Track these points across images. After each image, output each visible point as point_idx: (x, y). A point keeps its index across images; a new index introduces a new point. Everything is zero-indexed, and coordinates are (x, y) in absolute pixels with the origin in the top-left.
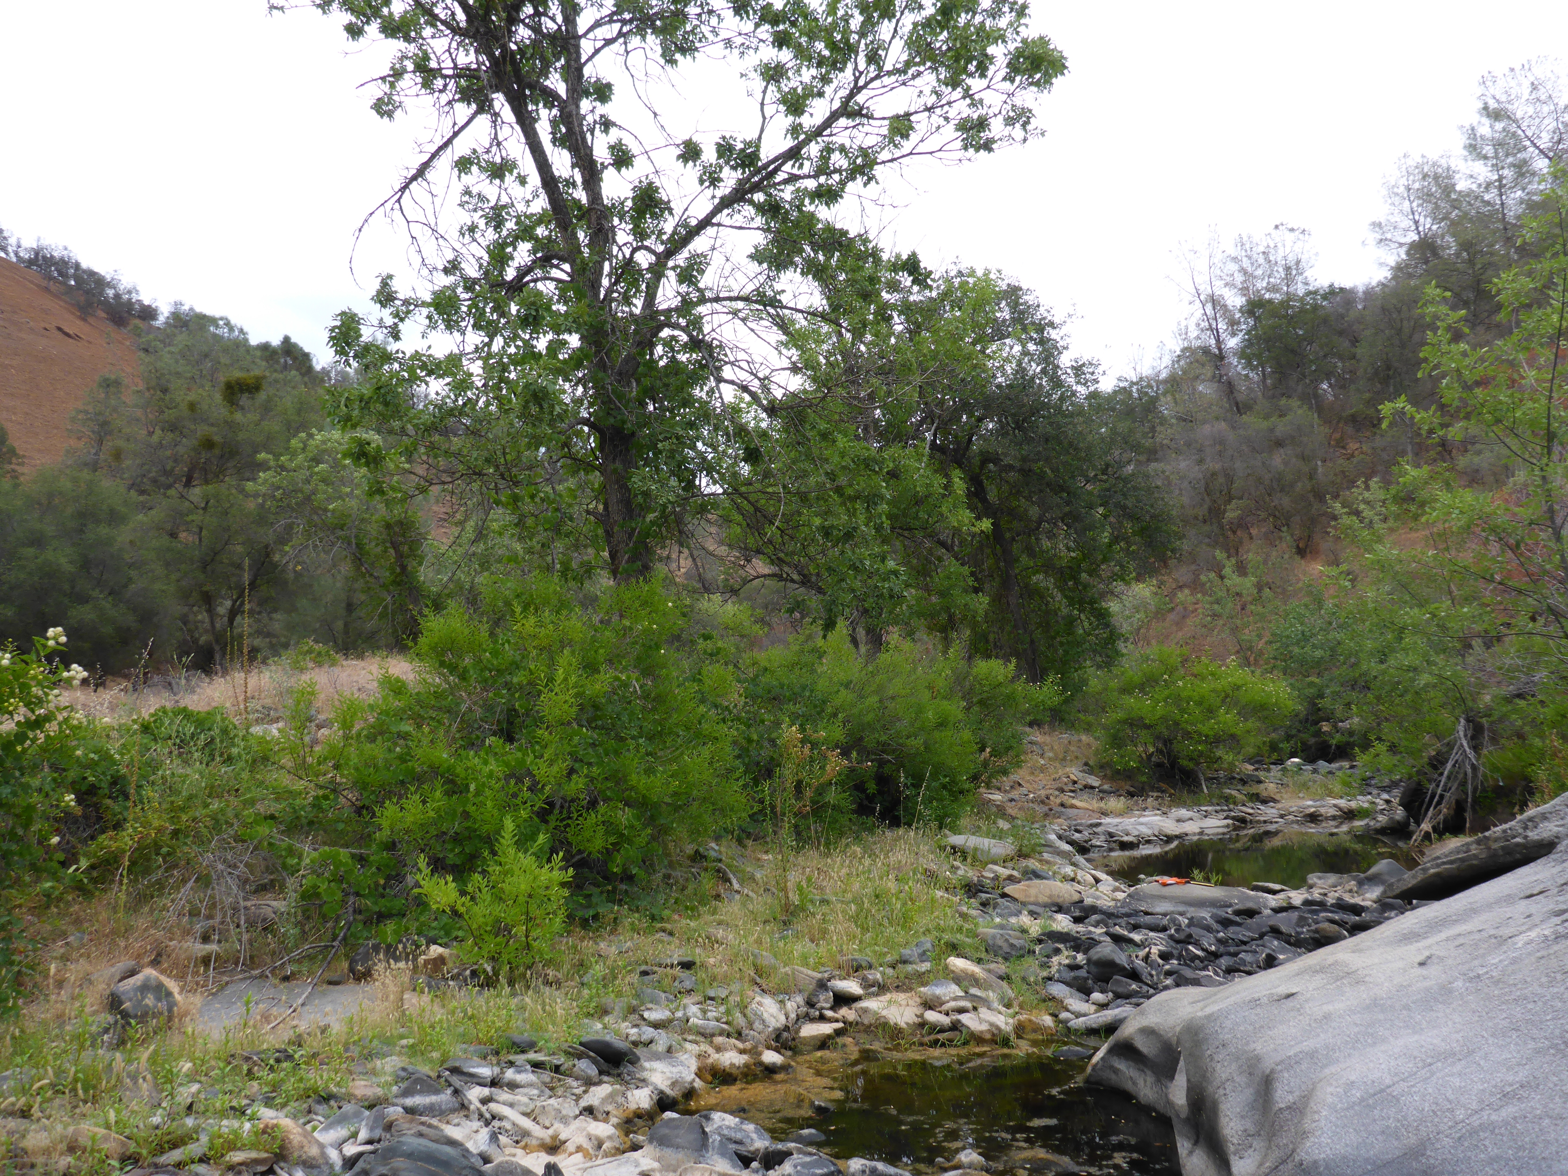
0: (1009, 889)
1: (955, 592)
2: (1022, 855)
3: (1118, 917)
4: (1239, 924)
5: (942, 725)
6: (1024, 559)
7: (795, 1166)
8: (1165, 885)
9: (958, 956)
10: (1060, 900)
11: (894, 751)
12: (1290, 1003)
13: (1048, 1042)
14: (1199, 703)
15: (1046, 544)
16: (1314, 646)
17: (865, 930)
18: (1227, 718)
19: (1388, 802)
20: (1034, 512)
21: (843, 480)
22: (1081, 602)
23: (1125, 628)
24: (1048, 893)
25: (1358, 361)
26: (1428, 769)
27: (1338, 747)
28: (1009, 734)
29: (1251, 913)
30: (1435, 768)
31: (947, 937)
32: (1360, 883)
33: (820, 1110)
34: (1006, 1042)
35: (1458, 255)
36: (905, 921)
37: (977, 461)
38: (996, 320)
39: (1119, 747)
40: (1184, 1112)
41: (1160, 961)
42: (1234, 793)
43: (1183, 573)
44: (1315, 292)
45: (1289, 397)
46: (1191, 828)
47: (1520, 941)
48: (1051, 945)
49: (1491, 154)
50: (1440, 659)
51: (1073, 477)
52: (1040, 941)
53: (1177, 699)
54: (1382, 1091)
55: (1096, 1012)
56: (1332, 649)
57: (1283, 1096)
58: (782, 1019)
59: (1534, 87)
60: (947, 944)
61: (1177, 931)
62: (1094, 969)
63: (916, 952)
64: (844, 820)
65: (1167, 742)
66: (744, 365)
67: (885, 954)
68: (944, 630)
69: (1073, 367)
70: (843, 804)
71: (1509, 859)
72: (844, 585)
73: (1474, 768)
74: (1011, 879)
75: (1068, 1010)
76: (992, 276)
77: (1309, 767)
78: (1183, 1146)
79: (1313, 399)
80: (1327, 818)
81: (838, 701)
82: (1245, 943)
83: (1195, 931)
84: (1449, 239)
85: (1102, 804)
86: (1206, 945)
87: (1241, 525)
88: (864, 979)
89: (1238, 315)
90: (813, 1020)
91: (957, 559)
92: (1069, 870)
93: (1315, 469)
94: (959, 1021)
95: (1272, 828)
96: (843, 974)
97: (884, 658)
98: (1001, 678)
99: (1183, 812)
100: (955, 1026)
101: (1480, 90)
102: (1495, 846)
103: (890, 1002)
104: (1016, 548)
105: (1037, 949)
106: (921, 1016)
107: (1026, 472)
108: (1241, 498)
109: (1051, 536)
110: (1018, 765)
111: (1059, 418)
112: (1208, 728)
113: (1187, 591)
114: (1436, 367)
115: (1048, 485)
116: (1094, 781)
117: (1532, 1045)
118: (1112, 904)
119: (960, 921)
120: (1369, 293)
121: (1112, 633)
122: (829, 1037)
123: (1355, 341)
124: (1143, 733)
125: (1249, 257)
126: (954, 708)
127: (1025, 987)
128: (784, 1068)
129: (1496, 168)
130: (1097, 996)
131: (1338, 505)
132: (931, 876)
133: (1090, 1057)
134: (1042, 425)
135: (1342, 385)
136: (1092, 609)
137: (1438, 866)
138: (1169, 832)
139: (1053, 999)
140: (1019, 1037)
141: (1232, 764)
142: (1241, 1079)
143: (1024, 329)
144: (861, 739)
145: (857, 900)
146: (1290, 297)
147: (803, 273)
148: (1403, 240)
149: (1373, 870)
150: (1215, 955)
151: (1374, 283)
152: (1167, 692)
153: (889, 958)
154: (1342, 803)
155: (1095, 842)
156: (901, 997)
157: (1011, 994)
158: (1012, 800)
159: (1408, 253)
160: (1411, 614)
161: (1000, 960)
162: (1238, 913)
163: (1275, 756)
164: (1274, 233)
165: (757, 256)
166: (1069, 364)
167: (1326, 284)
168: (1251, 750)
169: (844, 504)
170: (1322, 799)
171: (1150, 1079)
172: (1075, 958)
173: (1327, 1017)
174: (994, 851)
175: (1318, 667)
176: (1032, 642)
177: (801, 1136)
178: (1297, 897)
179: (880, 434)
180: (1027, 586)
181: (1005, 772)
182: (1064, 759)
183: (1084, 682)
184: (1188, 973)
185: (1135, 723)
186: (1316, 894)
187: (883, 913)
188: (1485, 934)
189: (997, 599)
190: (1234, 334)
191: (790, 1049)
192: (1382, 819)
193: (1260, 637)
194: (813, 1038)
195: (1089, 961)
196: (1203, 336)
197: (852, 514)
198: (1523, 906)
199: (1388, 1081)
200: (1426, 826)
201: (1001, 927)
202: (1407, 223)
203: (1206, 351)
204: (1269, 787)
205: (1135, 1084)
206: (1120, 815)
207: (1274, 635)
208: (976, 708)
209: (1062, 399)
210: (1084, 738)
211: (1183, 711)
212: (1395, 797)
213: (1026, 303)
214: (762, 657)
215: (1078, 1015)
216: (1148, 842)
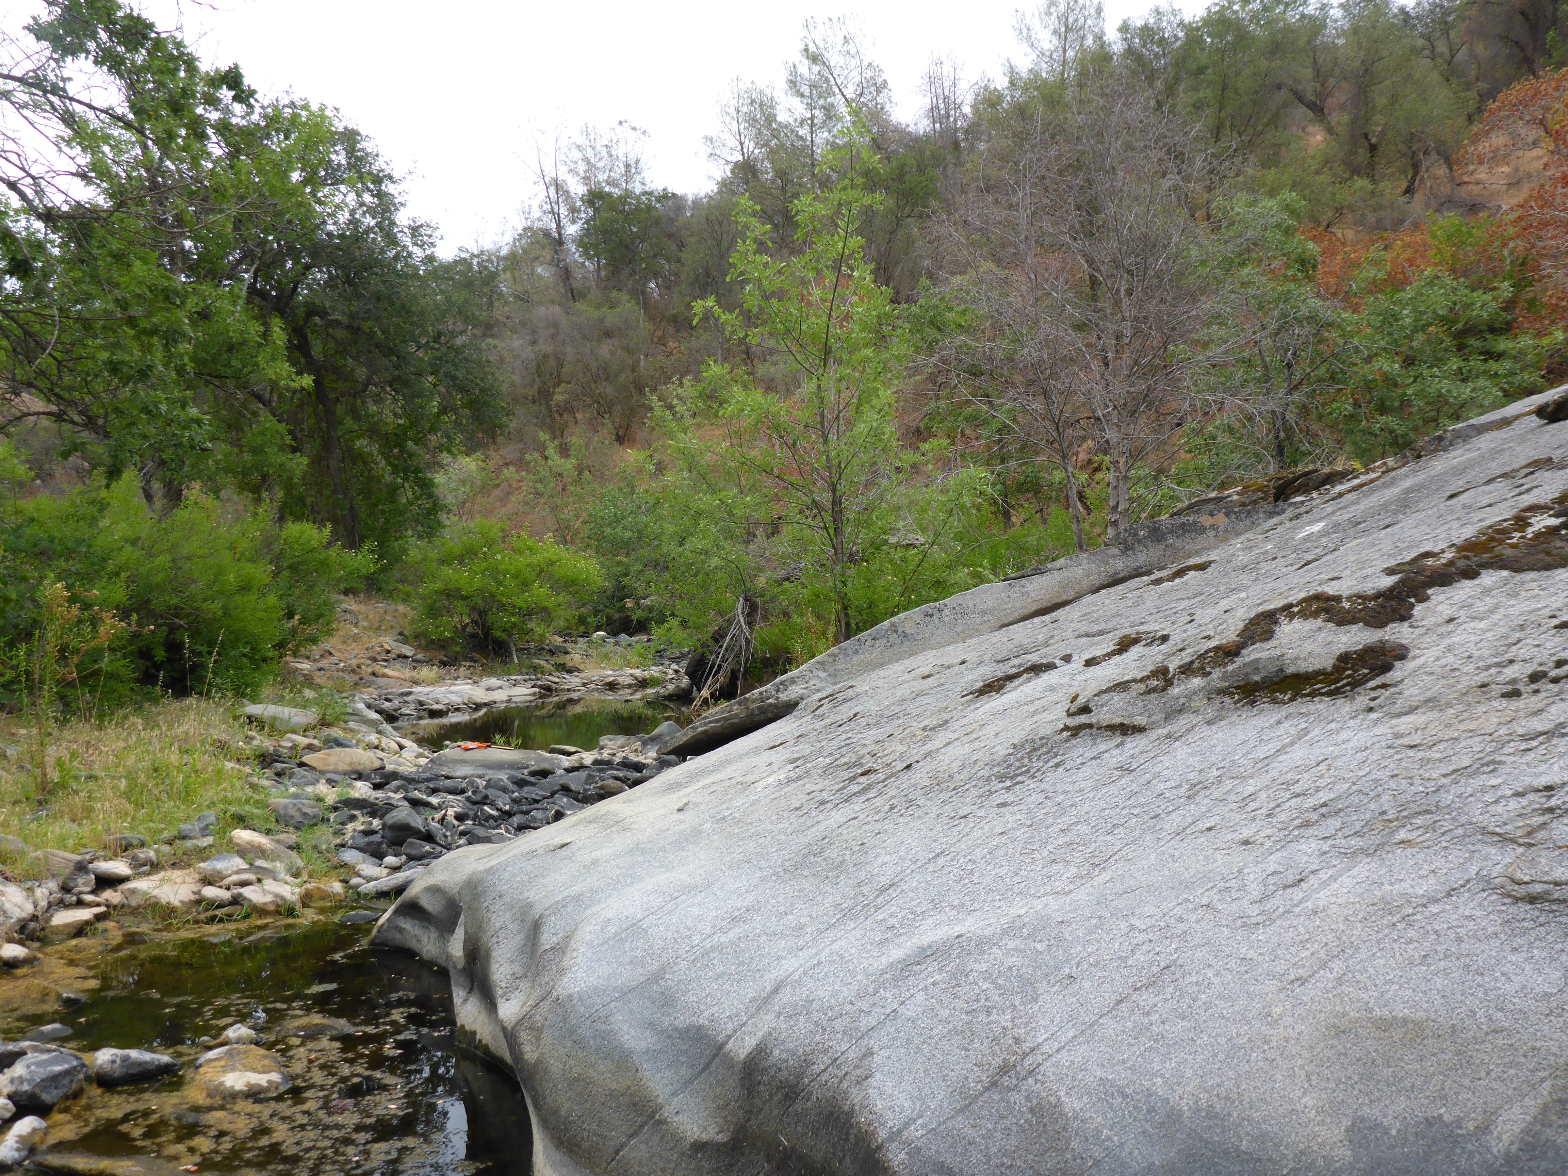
0: (307, 759)
1: (271, 450)
2: (324, 723)
3: (418, 782)
4: (533, 784)
5: (244, 588)
6: (349, 422)
7: (28, 1067)
8: (467, 749)
9: (245, 828)
10: (360, 768)
11: (188, 615)
12: (563, 852)
13: (334, 909)
14: (516, 576)
15: (373, 408)
16: (624, 528)
17: (139, 806)
18: (540, 592)
19: (676, 671)
20: (361, 373)
21: (137, 311)
22: (406, 470)
23: (450, 499)
24: (348, 760)
25: (683, 265)
26: (711, 642)
27: (639, 622)
28: (321, 601)
29: (544, 773)
30: (716, 641)
31: (233, 809)
32: (644, 744)
33: (68, 1002)
34: (291, 912)
35: (773, 181)
36: (186, 795)
37: (301, 312)
38: (330, 161)
39: (435, 618)
40: (461, 964)
41: (456, 823)
42: (542, 663)
43: (510, 451)
44: (651, 193)
45: (620, 290)
46: (500, 696)
47: (760, 785)
48: (346, 812)
49: (807, 92)
50: (727, 545)
51: (404, 341)
52: (336, 809)
53: (495, 573)
54: (634, 925)
55: (388, 875)
56: (640, 532)
57: (548, 939)
58: (29, 908)
59: (846, 40)
60: (233, 816)
61: (474, 792)
62: (389, 834)
63: (197, 826)
64: (124, 689)
65: (482, 613)
66: (14, 158)
67: (161, 831)
68: (256, 490)
69: (410, 227)
70: (123, 672)
71: (763, 717)
72: (134, 430)
73: (748, 641)
74: (310, 748)
75: (360, 876)
76: (328, 113)
77: (612, 640)
78: (458, 995)
79: (640, 295)
80: (623, 687)
81: (121, 559)
82: (537, 801)
83: (491, 792)
84: (766, 164)
85: (414, 674)
86: (500, 804)
87: (567, 408)
88: (134, 858)
89: (579, 203)
90: (68, 906)
91: (274, 415)
92: (373, 738)
93: (638, 363)
94: (240, 895)
95: (574, 696)
96: (109, 854)
97: (181, 515)
98: (314, 544)
99: (494, 681)
100: (236, 901)
101: (804, 32)
102: (753, 706)
103: (162, 880)
104: (340, 409)
105: (332, 817)
106: (198, 893)
107: (355, 330)
108: (569, 383)
109: (378, 400)
110: (329, 633)
111: (392, 278)
112: (522, 600)
113: (512, 468)
114: (742, 274)
115: (377, 346)
116: (408, 651)
117: (759, 874)
118: (414, 769)
119: (248, 791)
120: (697, 203)
121: (435, 504)
122: (87, 923)
123: (681, 246)
124: (460, 604)
125: (593, 148)
126: (261, 572)
127: (316, 855)
128: (27, 961)
129: (811, 107)
130: (390, 860)
131: (655, 398)
132: (222, 747)
133: (377, 920)
134: (375, 284)
135: (667, 286)
136: (416, 478)
137: (705, 724)
138: (478, 700)
139: (345, 865)
140: (305, 905)
141: (542, 636)
142: (514, 927)
143: (361, 178)
144: (148, 602)
145: (131, 776)
146: (628, 194)
147: (96, 62)
148: (729, 158)
149: (657, 731)
150: (509, 814)
151: (702, 194)
152: (485, 565)
153: (166, 835)
154: (638, 672)
155: (404, 711)
156: (177, 875)
157: (300, 863)
158: (320, 669)
159: (732, 171)
160: (705, 501)
161: (291, 829)
162: (533, 774)
163: (582, 629)
164: (618, 127)
165: (39, 31)
166: (406, 223)
167: (661, 188)
168: (562, 623)
169: (137, 337)
170: (621, 669)
171: (434, 934)
172: (371, 823)
173: (595, 862)
174: (295, 720)
175: (627, 547)
176: (352, 508)
177: (42, 1033)
178: (588, 758)
179: (190, 268)
180: (350, 450)
181: (314, 640)
182: (379, 628)
183: (404, 551)
184: (481, 832)
185: (452, 594)
186: (606, 755)
187: (162, 787)
188: (734, 781)
189: (316, 462)
190: (573, 222)
191: (38, 940)
192: (671, 687)
193: (577, 516)
194: (67, 925)
195: (384, 826)
196: (545, 219)
197: (147, 349)
198: (766, 756)
199: (640, 916)
200: (705, 693)
201: (295, 796)
202: (734, 143)
203: (547, 233)
204: (575, 658)
205: (419, 941)
206: (432, 684)
207: (590, 516)
208: (285, 573)
209: (397, 258)
210: (401, 608)
211: (500, 583)
212: (682, 668)
213: (363, 150)
214: (29, 505)
215: (369, 880)
216: (457, 710)
